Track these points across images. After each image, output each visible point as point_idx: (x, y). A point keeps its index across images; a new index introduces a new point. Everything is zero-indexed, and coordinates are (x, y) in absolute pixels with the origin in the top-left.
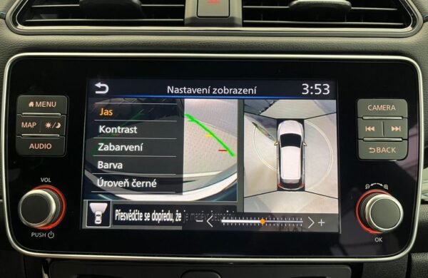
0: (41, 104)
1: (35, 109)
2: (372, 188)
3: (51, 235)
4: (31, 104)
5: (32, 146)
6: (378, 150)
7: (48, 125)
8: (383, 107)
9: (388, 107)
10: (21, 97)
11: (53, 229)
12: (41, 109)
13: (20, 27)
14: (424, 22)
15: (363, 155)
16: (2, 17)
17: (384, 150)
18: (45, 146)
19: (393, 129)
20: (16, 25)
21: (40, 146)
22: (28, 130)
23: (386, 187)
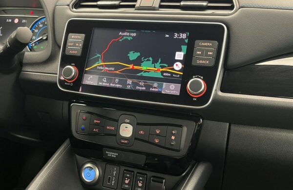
0: (76, 37)
1: (74, 38)
2: (196, 77)
3: (72, 84)
4: (73, 37)
5: (70, 52)
6: (201, 62)
7: (77, 45)
8: (206, 44)
9: (209, 44)
10: (70, 34)
11: (72, 82)
12: (76, 39)
13: (74, 9)
14: (239, 8)
15: (193, 63)
16: (68, 5)
17: (203, 62)
18: (75, 52)
19: (209, 53)
20: (73, 8)
21: (74, 52)
22: (71, 46)
23: (202, 77)
